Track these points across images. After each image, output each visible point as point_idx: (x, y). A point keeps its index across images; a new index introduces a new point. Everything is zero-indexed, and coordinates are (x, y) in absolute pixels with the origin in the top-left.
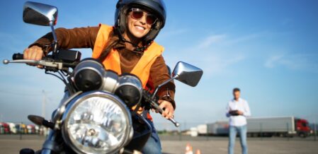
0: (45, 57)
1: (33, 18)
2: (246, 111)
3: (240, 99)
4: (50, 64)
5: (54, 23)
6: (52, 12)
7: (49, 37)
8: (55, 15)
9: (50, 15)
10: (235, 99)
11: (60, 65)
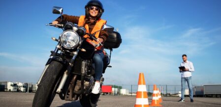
0: (59, 23)
1: (56, 12)
2: (191, 68)
3: (187, 61)
4: (59, 25)
5: (62, 13)
6: (61, 9)
7: (60, 17)
8: (62, 10)
9: (60, 11)
10: (185, 61)
11: (63, 25)
